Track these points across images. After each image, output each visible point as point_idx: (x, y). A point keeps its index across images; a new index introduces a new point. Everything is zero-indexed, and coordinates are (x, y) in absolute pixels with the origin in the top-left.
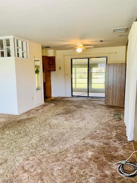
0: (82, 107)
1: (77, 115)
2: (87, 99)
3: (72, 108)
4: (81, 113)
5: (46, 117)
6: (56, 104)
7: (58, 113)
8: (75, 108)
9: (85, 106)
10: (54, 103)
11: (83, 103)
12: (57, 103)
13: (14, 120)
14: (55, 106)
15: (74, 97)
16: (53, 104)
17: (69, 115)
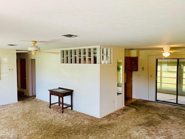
0: (168, 119)
1: (162, 130)
2: (176, 107)
3: (156, 118)
4: (166, 127)
5: (126, 126)
6: (137, 110)
7: (139, 123)
8: (160, 119)
9: (172, 117)
10: (135, 108)
11: (170, 113)
12: (139, 108)
13: (97, 124)
14: (136, 113)
15: (159, 101)
16: (134, 110)
17: (152, 127)
